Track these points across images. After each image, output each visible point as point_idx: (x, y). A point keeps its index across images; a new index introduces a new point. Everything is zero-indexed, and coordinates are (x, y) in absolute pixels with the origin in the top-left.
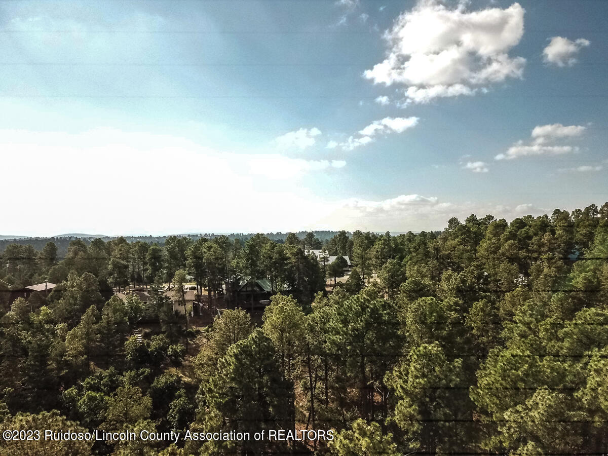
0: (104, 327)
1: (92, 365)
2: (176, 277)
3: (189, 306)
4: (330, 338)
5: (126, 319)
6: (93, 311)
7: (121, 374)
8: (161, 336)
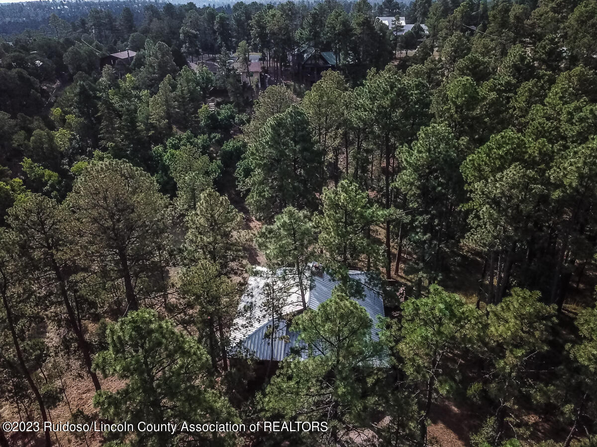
0: (179, 96)
1: (174, 128)
2: (240, 49)
3: (256, 78)
4: (357, 114)
5: (198, 88)
6: (169, 80)
7: (196, 136)
8: (229, 106)
